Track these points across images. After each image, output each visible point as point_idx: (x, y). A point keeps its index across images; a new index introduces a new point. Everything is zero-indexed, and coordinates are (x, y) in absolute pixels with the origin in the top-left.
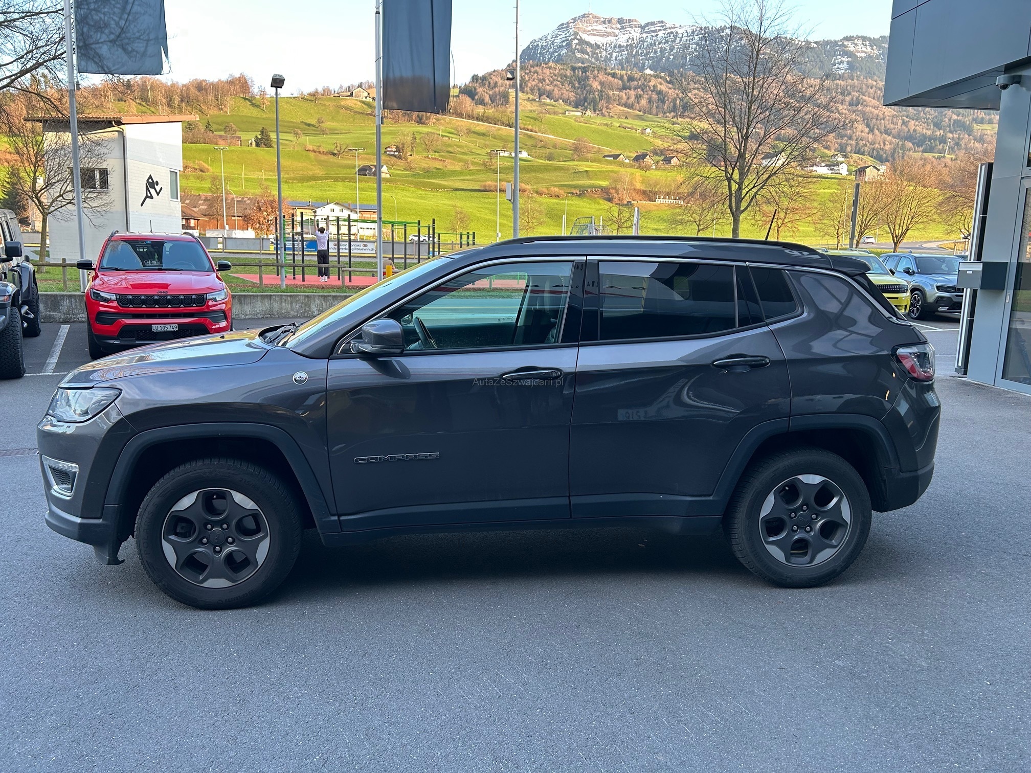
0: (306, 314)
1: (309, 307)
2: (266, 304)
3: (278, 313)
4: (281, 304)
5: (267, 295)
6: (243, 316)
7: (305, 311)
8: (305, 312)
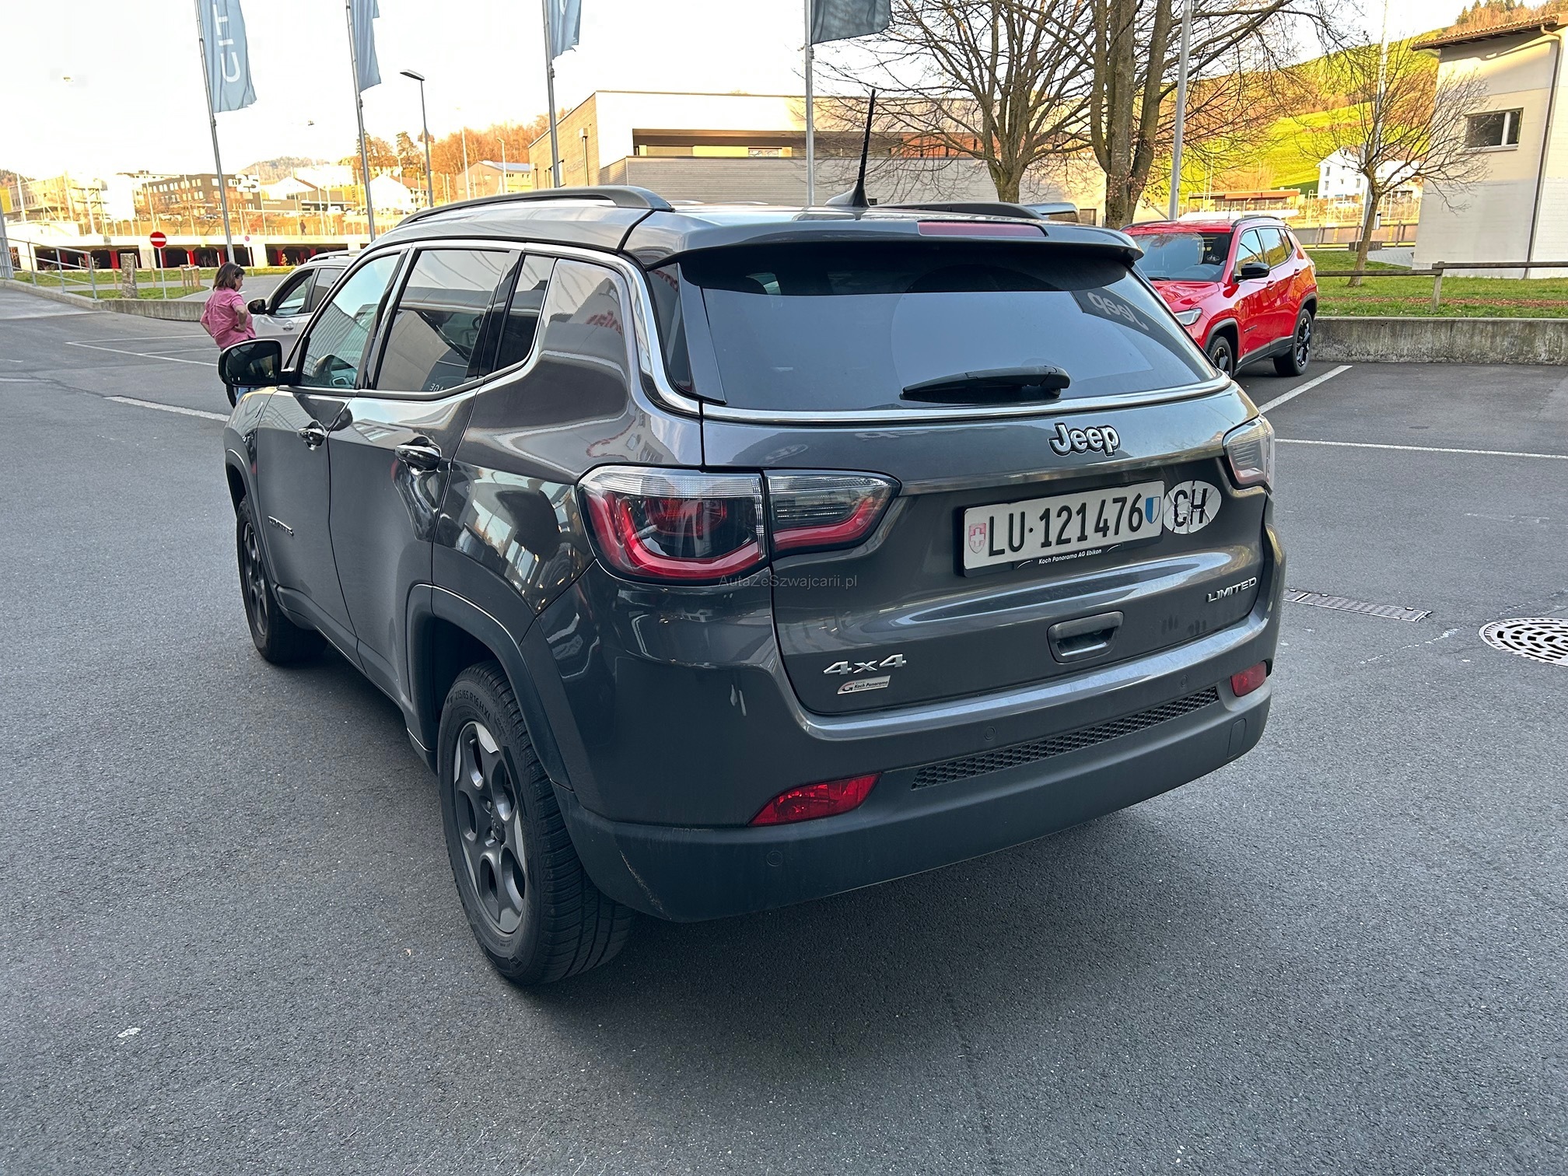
0: (1521, 358)
1: (1531, 343)
2: (1443, 338)
3: (1462, 355)
4: (1472, 337)
5: (1446, 321)
6: (1394, 358)
7: (1521, 353)
8: (1518, 354)
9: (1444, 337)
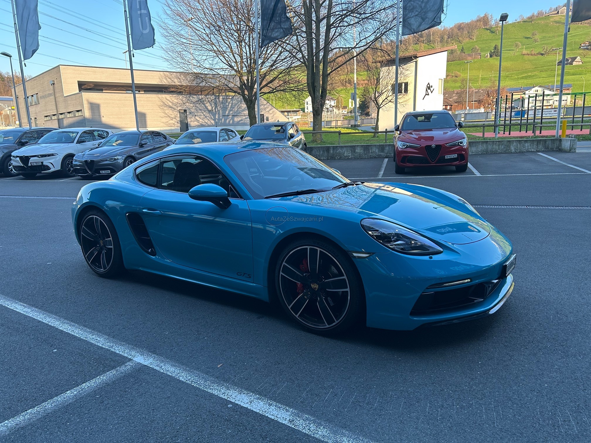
1: (510, 147)
3: (490, 151)
4: (493, 146)
5: (485, 141)
8: (506, 150)
9: (485, 145)
